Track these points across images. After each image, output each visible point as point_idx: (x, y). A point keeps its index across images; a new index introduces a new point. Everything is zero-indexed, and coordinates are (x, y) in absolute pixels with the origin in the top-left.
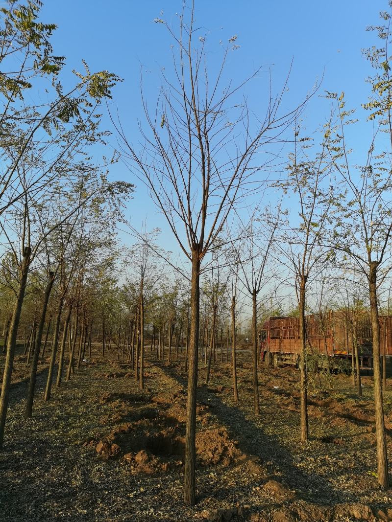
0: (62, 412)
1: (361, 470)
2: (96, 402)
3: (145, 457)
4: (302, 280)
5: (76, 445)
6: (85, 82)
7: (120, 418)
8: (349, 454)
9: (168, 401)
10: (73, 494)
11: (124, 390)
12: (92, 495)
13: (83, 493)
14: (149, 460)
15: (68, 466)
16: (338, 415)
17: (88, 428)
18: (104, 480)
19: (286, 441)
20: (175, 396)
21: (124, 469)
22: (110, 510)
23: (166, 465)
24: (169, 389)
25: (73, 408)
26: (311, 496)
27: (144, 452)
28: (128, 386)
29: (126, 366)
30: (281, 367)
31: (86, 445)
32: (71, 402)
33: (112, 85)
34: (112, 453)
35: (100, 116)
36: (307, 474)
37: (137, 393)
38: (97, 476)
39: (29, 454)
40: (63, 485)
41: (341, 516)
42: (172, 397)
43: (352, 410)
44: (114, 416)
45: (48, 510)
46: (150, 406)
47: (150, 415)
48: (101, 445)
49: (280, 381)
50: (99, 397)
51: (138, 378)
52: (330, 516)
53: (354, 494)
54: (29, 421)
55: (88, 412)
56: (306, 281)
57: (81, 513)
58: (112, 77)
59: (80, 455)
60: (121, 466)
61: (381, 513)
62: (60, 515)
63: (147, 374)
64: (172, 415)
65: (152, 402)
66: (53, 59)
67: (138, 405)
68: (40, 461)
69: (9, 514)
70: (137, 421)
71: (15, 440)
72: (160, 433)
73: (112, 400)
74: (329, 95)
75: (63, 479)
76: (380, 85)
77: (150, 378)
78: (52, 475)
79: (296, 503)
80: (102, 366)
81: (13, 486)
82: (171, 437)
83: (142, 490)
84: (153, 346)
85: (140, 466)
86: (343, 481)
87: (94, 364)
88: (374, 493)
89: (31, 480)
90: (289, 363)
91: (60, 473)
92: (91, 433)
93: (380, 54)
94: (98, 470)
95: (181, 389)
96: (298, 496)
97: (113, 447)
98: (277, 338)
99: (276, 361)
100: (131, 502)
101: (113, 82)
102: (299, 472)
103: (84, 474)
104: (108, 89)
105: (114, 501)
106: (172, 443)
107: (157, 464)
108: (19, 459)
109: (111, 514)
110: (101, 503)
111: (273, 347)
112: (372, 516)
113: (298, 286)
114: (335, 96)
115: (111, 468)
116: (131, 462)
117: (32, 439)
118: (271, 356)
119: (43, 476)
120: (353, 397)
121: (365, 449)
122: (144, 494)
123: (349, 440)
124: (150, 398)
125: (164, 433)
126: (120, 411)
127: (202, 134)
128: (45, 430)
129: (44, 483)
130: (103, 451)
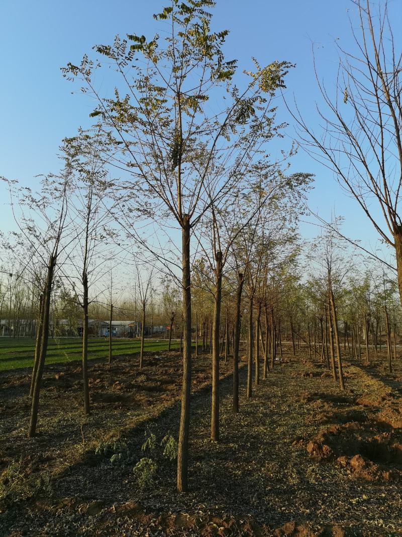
0: (265, 409)
2: (297, 401)
3: (362, 462)
5: (285, 443)
6: (256, 79)
7: (325, 418)
9: (376, 404)
10: (291, 491)
11: (323, 390)
12: (311, 495)
13: (302, 492)
14: (367, 466)
15: (281, 462)
17: (294, 427)
18: (321, 481)
20: (384, 399)
21: (340, 472)
22: (333, 513)
23: (388, 473)
24: (374, 391)
25: (276, 406)
27: (359, 457)
28: (327, 386)
29: (321, 365)
31: (296, 444)
32: (273, 400)
33: (285, 74)
34: (324, 454)
35: (275, 109)
37: (337, 393)
38: (313, 476)
39: (243, 447)
40: (280, 481)
42: (380, 399)
44: (318, 417)
45: (271, 504)
46: (356, 408)
47: (358, 417)
48: (310, 446)
50: (299, 396)
51: (337, 378)
54: (237, 416)
55: (291, 410)
57: (303, 512)
58: (284, 66)
59: (291, 453)
60: (335, 469)
62: (284, 510)
63: (346, 374)
64: (384, 419)
65: (358, 404)
66: (226, 65)
67: (342, 407)
68: (254, 455)
69: (236, 502)
70: (345, 423)
71: (229, 433)
72: (373, 438)
73: (313, 399)
75: (280, 476)
77: (349, 378)
78: (269, 471)
80: (295, 365)
81: (235, 477)
82: (387, 443)
83: (364, 497)
84: (347, 344)
85: (357, 471)
87: (288, 363)
89: (250, 473)
91: (275, 470)
92: (298, 432)
94: (313, 471)
95: (390, 392)
97: (324, 448)
100: (354, 509)
101: (286, 69)
103: (298, 473)
104: (282, 78)
105: (336, 505)
106: (389, 450)
107: (377, 472)
108: (235, 452)
109: (335, 518)
110: (322, 504)
115: (326, 470)
116: (346, 466)
117: (243, 434)
119: (260, 470)
122: (368, 501)
124: (355, 400)
125: (379, 439)
126: (324, 411)
127: (392, 99)
128: (253, 426)
129: (262, 478)
130: (314, 452)
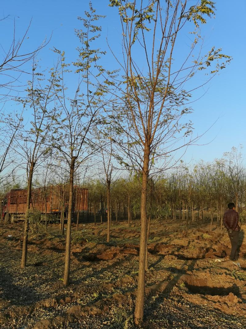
1: (55, 279)
4: (31, 165)
8: (50, 270)
16: (48, 248)
19: (10, 270)
26: (21, 301)
30: (16, 222)
36: (21, 288)
41: (38, 308)
43: (56, 244)
49: (13, 231)
52: (31, 310)
53: (48, 293)
56: (34, 166)
61: (62, 301)
74: (56, 51)
76: (83, 54)
79: (9, 308)
86: (43, 287)
88: (60, 290)
90: (22, 219)
93: (85, 35)
96: (12, 303)
98: (15, 203)
99: (13, 219)
102: (16, 288)
111: (11, 209)
112: (56, 304)
113: (29, 169)
114: (59, 52)
118: (10, 216)
120: (59, 236)
121: (60, 266)
123: (51, 262)
